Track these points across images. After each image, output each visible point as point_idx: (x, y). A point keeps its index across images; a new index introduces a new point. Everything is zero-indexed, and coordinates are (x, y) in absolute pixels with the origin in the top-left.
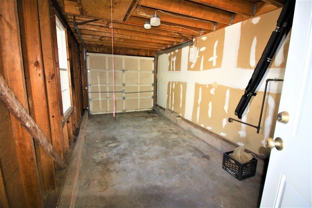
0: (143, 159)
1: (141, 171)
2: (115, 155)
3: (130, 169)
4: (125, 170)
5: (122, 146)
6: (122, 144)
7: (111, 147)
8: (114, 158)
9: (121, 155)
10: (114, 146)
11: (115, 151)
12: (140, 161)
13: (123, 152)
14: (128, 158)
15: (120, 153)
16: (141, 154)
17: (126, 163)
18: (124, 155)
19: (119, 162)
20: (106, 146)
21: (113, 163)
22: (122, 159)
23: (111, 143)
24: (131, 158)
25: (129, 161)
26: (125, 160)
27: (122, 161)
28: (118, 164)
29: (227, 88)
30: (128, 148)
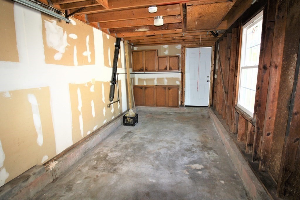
0: (172, 143)
1: (180, 137)
2: (196, 152)
3: (187, 139)
4: (190, 140)
5: (185, 160)
6: (184, 164)
7: (199, 164)
8: (197, 150)
9: (189, 150)
10: (196, 163)
11: (195, 156)
12: (176, 142)
13: (187, 152)
14: (184, 146)
15: (191, 153)
16: (172, 146)
17: (188, 144)
18: (187, 150)
19: (193, 145)
20: (206, 168)
21: (198, 146)
22: (190, 147)
23: (199, 170)
24: (182, 146)
25: (185, 144)
26: (188, 146)
27: (191, 146)
28: (195, 144)
29: (102, 82)
30: (180, 156)
